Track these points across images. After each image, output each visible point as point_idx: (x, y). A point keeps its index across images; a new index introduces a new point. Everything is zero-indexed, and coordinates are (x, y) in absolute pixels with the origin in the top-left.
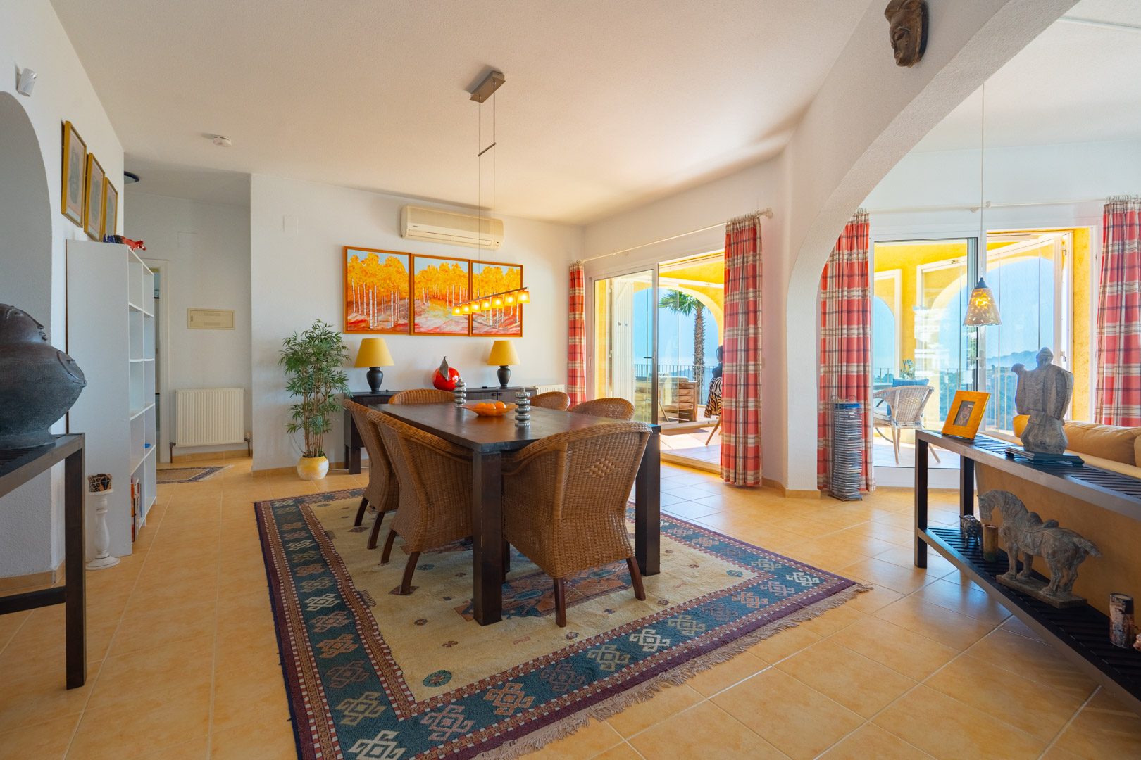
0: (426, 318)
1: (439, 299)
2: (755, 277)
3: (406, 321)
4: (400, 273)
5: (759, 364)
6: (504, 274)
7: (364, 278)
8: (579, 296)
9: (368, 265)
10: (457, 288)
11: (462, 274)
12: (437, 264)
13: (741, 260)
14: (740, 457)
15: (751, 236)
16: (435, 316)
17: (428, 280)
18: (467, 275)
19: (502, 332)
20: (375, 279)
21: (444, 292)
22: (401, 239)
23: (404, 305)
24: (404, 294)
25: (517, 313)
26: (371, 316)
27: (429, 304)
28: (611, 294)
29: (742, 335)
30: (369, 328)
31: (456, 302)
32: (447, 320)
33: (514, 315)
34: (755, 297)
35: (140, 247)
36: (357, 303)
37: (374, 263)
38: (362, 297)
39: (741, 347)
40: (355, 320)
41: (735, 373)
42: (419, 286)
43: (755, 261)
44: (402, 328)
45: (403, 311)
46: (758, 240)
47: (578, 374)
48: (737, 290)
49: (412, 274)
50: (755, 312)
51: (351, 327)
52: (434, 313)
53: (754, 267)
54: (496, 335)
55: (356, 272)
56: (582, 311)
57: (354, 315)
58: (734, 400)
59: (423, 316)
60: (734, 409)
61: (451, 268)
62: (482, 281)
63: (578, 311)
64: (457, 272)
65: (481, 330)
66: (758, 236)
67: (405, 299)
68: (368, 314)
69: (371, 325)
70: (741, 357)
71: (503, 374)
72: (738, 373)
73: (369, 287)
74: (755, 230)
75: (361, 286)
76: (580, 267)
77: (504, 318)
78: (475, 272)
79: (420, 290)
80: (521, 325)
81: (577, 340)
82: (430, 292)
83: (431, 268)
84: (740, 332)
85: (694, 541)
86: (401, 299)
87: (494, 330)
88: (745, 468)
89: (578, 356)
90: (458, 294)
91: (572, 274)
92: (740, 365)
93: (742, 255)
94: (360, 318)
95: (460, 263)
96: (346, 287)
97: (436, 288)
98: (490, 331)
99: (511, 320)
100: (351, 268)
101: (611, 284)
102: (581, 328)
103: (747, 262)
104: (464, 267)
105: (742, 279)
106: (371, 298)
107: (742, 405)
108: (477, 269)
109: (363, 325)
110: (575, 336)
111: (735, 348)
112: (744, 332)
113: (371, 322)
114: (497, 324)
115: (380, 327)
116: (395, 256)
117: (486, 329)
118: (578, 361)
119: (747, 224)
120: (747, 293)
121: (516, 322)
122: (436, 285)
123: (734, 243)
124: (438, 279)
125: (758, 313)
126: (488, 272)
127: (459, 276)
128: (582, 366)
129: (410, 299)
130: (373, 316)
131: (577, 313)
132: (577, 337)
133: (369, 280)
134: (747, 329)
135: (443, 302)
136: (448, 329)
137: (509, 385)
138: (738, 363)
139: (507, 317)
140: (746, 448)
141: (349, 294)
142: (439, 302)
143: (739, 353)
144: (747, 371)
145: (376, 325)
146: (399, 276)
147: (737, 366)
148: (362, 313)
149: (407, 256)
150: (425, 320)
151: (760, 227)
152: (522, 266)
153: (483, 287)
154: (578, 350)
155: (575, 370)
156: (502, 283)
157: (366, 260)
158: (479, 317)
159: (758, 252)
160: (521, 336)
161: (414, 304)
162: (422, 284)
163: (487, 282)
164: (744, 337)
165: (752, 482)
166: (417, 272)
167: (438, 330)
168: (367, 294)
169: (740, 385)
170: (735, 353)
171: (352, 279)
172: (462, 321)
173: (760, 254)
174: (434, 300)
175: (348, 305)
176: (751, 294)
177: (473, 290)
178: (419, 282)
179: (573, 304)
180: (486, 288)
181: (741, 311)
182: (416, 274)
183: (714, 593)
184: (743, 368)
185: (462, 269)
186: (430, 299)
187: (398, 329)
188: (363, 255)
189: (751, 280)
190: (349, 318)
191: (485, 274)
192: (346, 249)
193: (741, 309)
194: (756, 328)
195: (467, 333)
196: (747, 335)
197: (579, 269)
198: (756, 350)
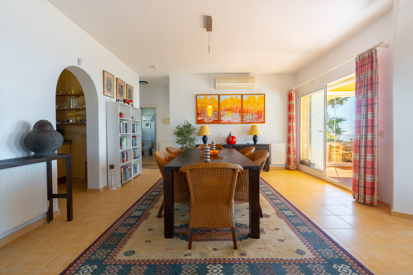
0: (225, 117)
1: (230, 110)
2: (372, 84)
3: (217, 119)
4: (215, 102)
5: (375, 135)
6: (256, 98)
7: (203, 105)
8: (292, 104)
9: (204, 100)
10: (236, 105)
11: (239, 100)
12: (228, 97)
13: (364, 76)
14: (361, 187)
15: (370, 60)
16: (228, 117)
17: (225, 104)
18: (241, 100)
19: (256, 122)
20: (206, 105)
21: (231, 107)
22: (215, 89)
23: (216, 113)
24: (216, 109)
25: (263, 114)
26: (205, 118)
27: (226, 112)
28: (310, 102)
29: (363, 118)
30: (204, 122)
31: (236, 111)
32: (233, 118)
33: (261, 115)
34: (372, 96)
35: (132, 102)
36: (200, 113)
37: (206, 99)
38: (202, 112)
39: (363, 124)
40: (200, 119)
41: (359, 139)
42: (222, 106)
43: (372, 75)
44: (216, 121)
45: (216, 115)
46: (374, 63)
47: (292, 139)
48: (361, 93)
49: (219, 102)
50: (373, 104)
51: (199, 122)
52: (228, 116)
53: (372, 78)
54: (253, 123)
55: (200, 103)
56: (293, 111)
57: (200, 118)
58: (358, 154)
59: (223, 117)
60: (358, 159)
61: (234, 98)
62: (247, 102)
63: (292, 111)
64: (237, 99)
65: (246, 121)
66: (374, 59)
67: (217, 111)
68: (204, 117)
69: (205, 121)
70: (363, 130)
71: (255, 139)
72: (361, 139)
73: (204, 108)
74: (372, 57)
75: (202, 108)
76: (292, 92)
77: (257, 116)
78: (244, 99)
79: (222, 107)
80: (264, 119)
81: (291, 124)
82: (226, 108)
83: (226, 99)
84: (362, 117)
85: (298, 227)
86: (215, 111)
87: (252, 121)
88: (365, 193)
89: (292, 131)
90: (237, 108)
91: (289, 95)
92: (362, 135)
93: (364, 73)
94: (202, 119)
95: (238, 96)
96: (197, 108)
97: (228, 106)
98: (251, 121)
99: (260, 117)
100: (198, 102)
101: (310, 97)
102: (293, 118)
103: (367, 76)
104: (239, 97)
105: (364, 86)
106: (205, 112)
107: (363, 157)
108: (245, 98)
109: (203, 121)
110: (290, 122)
111: (359, 126)
112: (365, 116)
113: (205, 120)
114: (254, 119)
115: (208, 122)
116: (213, 96)
117: (249, 121)
118: (291, 133)
119: (367, 54)
120: (368, 94)
121: (262, 117)
122: (228, 105)
123: (360, 67)
124: (229, 103)
125: (374, 105)
126: (249, 98)
127: (238, 101)
128: (294, 135)
129: (219, 111)
130: (206, 118)
131: (291, 112)
132: (291, 123)
133: (204, 105)
134: (367, 115)
135: (231, 111)
136: (233, 121)
137: (258, 143)
138: (361, 134)
139: (258, 116)
140: (365, 182)
141: (198, 111)
142: (230, 111)
143: (361, 128)
144: (366, 138)
145: (207, 121)
146: (215, 103)
147: (360, 135)
148: (202, 117)
149: (217, 96)
150: (224, 118)
151: (376, 54)
152: (264, 94)
153: (247, 104)
154: (292, 128)
155: (290, 137)
156: (256, 102)
157: (203, 98)
158: (246, 116)
159: (374, 69)
160: (265, 123)
161: (220, 113)
162: (223, 105)
163: (249, 102)
164: (364, 119)
165: (370, 202)
166: (221, 101)
167: (229, 122)
168: (204, 110)
169: (362, 146)
170: (359, 128)
171: (199, 106)
172: (238, 118)
173: (376, 71)
174: (228, 111)
175: (198, 114)
176: (369, 94)
177: (243, 106)
178: (222, 105)
179: (290, 108)
180: (249, 104)
181: (363, 105)
182: (221, 102)
183: (276, 259)
184: (364, 137)
185: (239, 98)
186: (226, 110)
187: (215, 122)
188: (202, 97)
189: (369, 86)
190: (198, 119)
191: (248, 99)
192: (197, 95)
193: (364, 103)
194: (373, 114)
195: (241, 122)
196: (367, 118)
197: (291, 92)
198: (373, 126)
